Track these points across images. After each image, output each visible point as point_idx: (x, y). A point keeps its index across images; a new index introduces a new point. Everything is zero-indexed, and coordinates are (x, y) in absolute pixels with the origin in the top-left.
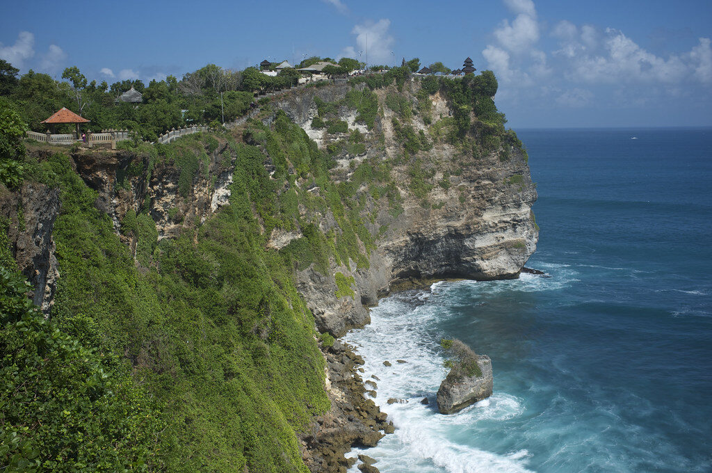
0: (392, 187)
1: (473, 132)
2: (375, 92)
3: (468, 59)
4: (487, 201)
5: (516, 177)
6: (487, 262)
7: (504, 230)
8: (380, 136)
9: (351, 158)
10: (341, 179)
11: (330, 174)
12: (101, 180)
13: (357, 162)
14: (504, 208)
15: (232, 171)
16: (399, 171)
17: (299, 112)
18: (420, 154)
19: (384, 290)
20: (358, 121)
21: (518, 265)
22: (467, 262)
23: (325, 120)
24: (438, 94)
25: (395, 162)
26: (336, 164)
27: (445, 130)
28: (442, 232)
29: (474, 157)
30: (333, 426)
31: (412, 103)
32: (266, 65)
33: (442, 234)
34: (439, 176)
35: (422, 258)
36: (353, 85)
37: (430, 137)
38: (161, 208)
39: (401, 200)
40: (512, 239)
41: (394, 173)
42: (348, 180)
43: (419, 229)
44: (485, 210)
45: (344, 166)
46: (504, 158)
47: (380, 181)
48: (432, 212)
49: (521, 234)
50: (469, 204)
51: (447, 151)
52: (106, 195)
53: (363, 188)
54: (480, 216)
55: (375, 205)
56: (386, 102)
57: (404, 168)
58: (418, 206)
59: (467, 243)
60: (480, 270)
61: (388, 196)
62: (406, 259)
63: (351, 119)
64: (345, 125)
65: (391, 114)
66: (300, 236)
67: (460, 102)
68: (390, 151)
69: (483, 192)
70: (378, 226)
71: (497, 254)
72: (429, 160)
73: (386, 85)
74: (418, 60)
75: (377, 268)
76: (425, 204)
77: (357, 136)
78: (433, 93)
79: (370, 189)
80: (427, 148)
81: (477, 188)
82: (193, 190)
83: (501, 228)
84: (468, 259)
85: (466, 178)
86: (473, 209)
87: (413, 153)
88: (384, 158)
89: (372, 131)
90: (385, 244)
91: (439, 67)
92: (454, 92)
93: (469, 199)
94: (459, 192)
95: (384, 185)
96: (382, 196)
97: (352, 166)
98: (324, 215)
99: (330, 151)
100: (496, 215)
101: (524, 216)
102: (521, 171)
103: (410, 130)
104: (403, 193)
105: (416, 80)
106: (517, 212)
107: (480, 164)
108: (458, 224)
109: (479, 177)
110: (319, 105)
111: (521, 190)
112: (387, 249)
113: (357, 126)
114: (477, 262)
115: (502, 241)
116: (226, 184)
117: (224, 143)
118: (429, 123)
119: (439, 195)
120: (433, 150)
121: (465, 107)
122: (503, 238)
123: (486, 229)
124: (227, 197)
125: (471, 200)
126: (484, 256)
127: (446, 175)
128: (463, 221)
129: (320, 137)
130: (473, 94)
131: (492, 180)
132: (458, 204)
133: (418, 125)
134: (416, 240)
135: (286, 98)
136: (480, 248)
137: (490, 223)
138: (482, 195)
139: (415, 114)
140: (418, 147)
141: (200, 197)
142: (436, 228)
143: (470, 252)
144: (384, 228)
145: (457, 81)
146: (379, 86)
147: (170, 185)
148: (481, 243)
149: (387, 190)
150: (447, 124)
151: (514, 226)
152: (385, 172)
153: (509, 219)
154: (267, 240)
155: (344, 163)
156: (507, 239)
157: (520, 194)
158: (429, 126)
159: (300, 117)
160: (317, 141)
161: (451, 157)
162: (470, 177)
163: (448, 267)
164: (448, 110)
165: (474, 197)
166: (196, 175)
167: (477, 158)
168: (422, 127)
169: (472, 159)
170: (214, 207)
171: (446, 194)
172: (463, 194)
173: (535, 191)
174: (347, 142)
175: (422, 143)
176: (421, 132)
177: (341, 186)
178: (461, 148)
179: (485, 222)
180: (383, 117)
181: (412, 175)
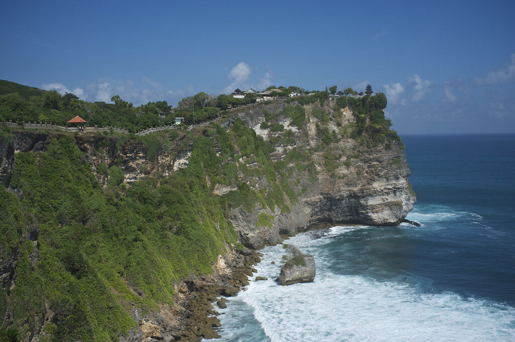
0: (312, 165)
1: (367, 131)
2: (305, 107)
3: (369, 85)
4: (376, 175)
5: (396, 160)
6: (376, 215)
7: (388, 194)
8: (306, 134)
9: (284, 146)
10: (277, 159)
11: (271, 156)
12: (86, 148)
13: (289, 149)
14: (388, 180)
15: (191, 150)
16: (318, 155)
17: (252, 119)
18: (332, 145)
19: (303, 228)
20: (291, 124)
21: (396, 217)
22: (362, 214)
23: (269, 124)
24: (347, 108)
25: (316, 149)
26: (275, 150)
27: (350, 130)
28: (345, 194)
29: (367, 147)
30: (210, 282)
31: (330, 113)
32: (238, 92)
33: (345, 195)
34: (344, 159)
35: (333, 210)
36: (288, 103)
37: (339, 134)
38: (134, 166)
39: (318, 173)
40: (393, 200)
41: (315, 156)
42: (282, 160)
43: (328, 191)
44: (374, 181)
45: (280, 151)
46: (388, 148)
47: (304, 161)
48: (338, 181)
49: (400, 197)
50: (363, 177)
51: (351, 143)
52: (89, 155)
53: (291, 165)
54: (370, 184)
55: (299, 175)
56: (312, 113)
57: (321, 153)
58: (328, 177)
59: (362, 202)
60: (371, 219)
61: (309, 170)
62: (321, 210)
63: (287, 123)
64: (282, 127)
65: (315, 120)
66: (235, 189)
67: (360, 113)
68: (313, 143)
69: (373, 169)
70: (300, 188)
71: (383, 209)
72: (338, 148)
73: (313, 102)
74: (336, 87)
75: (298, 214)
76: (333, 176)
77: (290, 133)
78: (344, 107)
79: (296, 165)
80: (337, 141)
81: (369, 167)
82: (157, 159)
83: (386, 193)
84: (364, 211)
85: (362, 160)
86: (366, 180)
87: (328, 144)
88: (308, 147)
89: (301, 130)
90: (305, 199)
91: (349, 91)
92: (357, 106)
93: (363, 174)
94: (356, 169)
95: (306, 163)
96: (305, 170)
97: (285, 151)
98: (260, 180)
99: (271, 142)
100: (382, 184)
101: (401, 185)
102: (399, 156)
103: (327, 130)
104: (319, 168)
105: (333, 99)
106: (397, 183)
107: (371, 151)
108: (355, 189)
109: (371, 160)
110: (266, 115)
111: (399, 168)
112: (306, 202)
113: (290, 127)
114: (369, 214)
115: (386, 201)
116: (186, 157)
117: (183, 135)
118: (340, 126)
119: (343, 171)
120: (341, 143)
121: (363, 116)
122: (387, 199)
123: (375, 193)
124: (185, 164)
125: (365, 174)
126: (374, 210)
127: (348, 158)
128: (359, 187)
129: (266, 134)
130: (370, 108)
131: (380, 162)
132: (356, 176)
133: (333, 127)
134: (327, 198)
135: (243, 111)
136: (371, 205)
137: (378, 189)
138: (372, 171)
139: (331, 120)
140: (331, 140)
141: (162, 162)
142: (340, 191)
143: (365, 207)
144: (304, 190)
145: (359, 100)
146: (307, 103)
147: (141, 155)
148: (371, 202)
149: (308, 166)
150: (352, 126)
151: (395, 192)
152: (308, 156)
153: (391, 187)
154: (212, 190)
155: (280, 149)
156: (389, 200)
157: (398, 171)
158: (340, 127)
159: (252, 122)
160: (264, 136)
161: (352, 147)
162: (364, 160)
163: (351, 217)
164: (353, 118)
165: (367, 172)
166: (161, 151)
167: (369, 148)
168: (335, 128)
169: (366, 148)
170: (175, 168)
171: (348, 170)
172: (359, 170)
173: (409, 169)
174: (282, 137)
175: (334, 138)
176: (334, 132)
177: (277, 163)
178: (359, 141)
179: (374, 188)
180: (309, 122)
181: (326, 158)
